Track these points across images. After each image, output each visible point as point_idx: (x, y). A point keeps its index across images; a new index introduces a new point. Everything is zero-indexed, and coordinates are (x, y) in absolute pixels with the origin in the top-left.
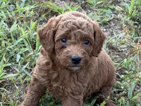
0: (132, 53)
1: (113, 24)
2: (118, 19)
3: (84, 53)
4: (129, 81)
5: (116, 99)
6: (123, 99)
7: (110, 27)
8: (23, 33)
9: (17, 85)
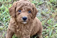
0: (51, 17)
1: (43, 5)
2: (45, 3)
3: (28, 16)
4: (50, 29)
5: (44, 36)
6: (47, 36)
7: (42, 6)
8: (6, 9)
9: (4, 31)
